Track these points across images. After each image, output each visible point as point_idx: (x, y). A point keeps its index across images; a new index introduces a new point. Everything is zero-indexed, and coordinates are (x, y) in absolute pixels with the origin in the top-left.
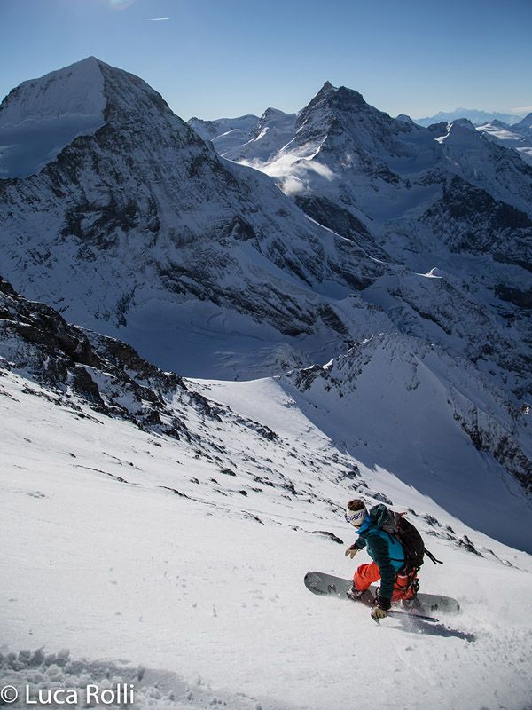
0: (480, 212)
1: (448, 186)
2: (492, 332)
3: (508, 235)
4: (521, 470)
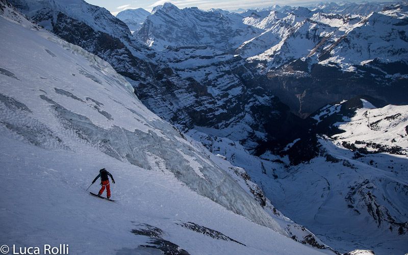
0: (86, 40)
1: (55, 21)
3: (109, 55)
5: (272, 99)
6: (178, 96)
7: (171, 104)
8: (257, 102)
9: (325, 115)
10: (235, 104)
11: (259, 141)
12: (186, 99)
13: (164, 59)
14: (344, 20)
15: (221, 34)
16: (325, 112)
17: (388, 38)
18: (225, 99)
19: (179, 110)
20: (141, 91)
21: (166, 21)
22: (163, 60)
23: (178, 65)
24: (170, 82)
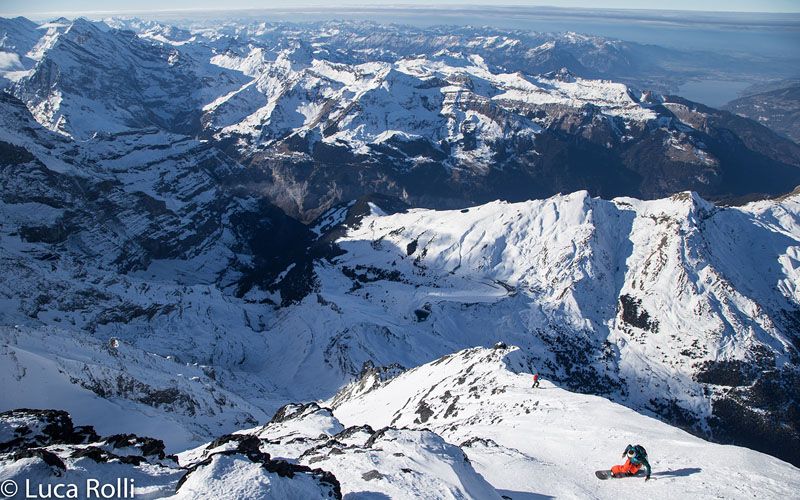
2: (41, 280)
3: (11, 173)
4: (143, 395)
5: (259, 201)
6: (123, 221)
7: (115, 235)
8: (239, 209)
9: (328, 225)
10: (206, 219)
11: (244, 269)
12: (136, 224)
13: (93, 156)
14: (356, 75)
15: (179, 83)
16: (328, 222)
17: (408, 105)
18: (192, 213)
19: (127, 242)
20: (67, 222)
21: (81, 60)
22: (91, 158)
23: (116, 164)
24: (110, 203)
